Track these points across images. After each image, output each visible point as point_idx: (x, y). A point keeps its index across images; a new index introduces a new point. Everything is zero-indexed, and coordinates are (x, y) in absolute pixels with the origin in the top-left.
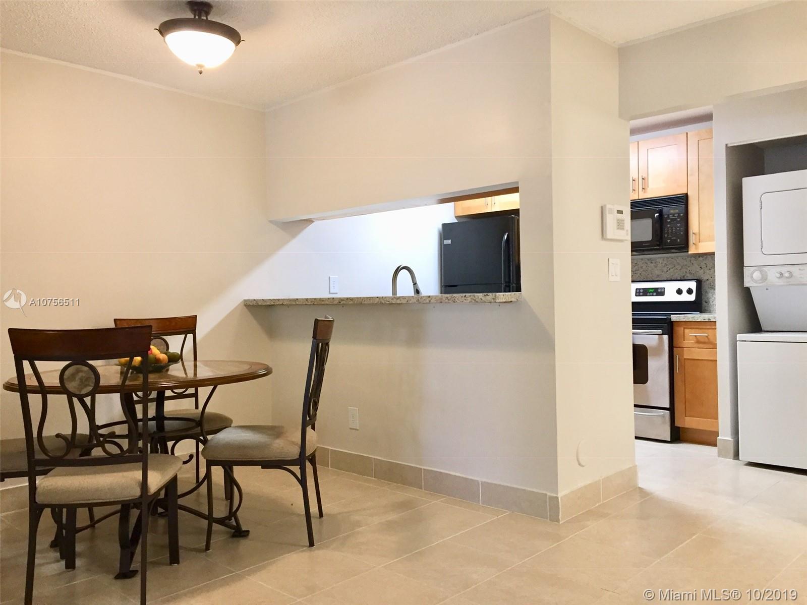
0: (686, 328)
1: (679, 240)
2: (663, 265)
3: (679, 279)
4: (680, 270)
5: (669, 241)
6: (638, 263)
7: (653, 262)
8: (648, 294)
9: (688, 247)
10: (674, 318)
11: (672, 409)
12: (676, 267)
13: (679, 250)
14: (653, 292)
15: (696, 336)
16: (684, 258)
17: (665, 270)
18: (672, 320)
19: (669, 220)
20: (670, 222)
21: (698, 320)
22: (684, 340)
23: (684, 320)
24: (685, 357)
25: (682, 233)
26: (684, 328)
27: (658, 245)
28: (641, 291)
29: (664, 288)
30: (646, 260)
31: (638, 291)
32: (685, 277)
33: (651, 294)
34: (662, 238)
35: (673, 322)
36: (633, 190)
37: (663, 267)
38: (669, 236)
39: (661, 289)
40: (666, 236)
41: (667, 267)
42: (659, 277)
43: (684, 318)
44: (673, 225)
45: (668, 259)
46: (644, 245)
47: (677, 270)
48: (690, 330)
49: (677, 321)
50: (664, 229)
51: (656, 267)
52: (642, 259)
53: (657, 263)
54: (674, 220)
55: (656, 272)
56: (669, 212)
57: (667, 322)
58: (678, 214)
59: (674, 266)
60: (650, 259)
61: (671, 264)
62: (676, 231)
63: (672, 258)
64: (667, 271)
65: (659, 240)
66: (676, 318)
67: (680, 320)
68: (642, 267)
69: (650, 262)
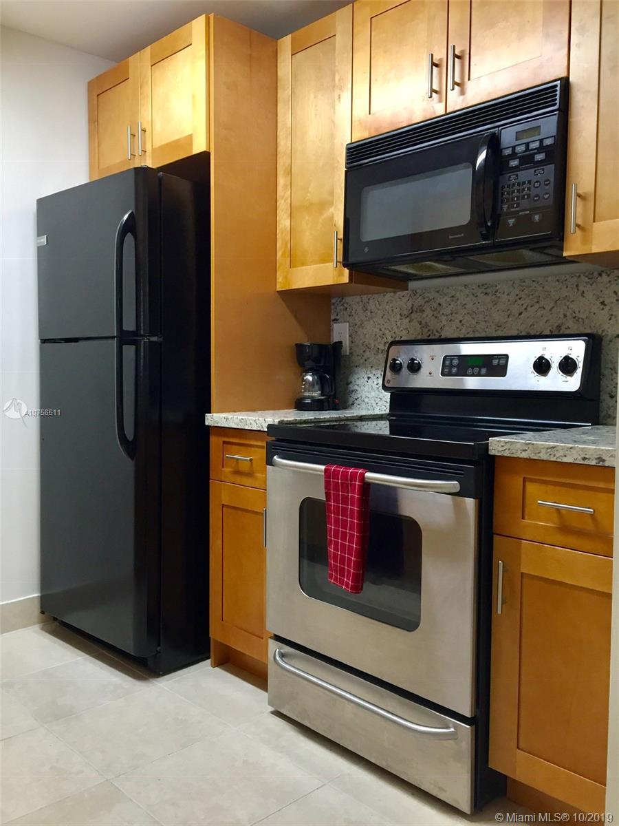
0: (532, 481)
1: (537, 217)
2: (512, 298)
3: (548, 333)
5: (511, 222)
6: (458, 295)
7: (489, 291)
8: (470, 371)
9: (562, 239)
10: (498, 445)
11: (480, 722)
12: (541, 304)
13: (542, 250)
14: (480, 368)
15: (558, 510)
16: (563, 278)
17: (515, 309)
18: (492, 453)
19: (514, 163)
20: (516, 167)
21: (565, 460)
22: (523, 518)
23: (524, 455)
24: (524, 570)
25: (546, 196)
26: (525, 480)
27: (484, 237)
28: (455, 362)
29: (506, 357)
30: (474, 286)
31: (447, 363)
32: (563, 328)
33: (476, 370)
34: (497, 217)
35: (494, 457)
36: (433, 91)
37: (511, 304)
38: (514, 208)
39: (500, 359)
40: (505, 207)
41: (520, 302)
42: (500, 328)
43: (526, 450)
44: (524, 175)
45: (524, 282)
46: (451, 237)
47: (545, 311)
48: (543, 487)
49: (505, 455)
50: (503, 187)
51: (496, 304)
52: (466, 285)
53: (498, 293)
54: (527, 159)
55: (494, 315)
56: (516, 140)
57: (477, 458)
58: (541, 141)
59: (536, 301)
60: (483, 285)
61: (529, 296)
62: (530, 191)
63: (533, 281)
64: (520, 314)
65: (487, 220)
66: (503, 446)
67: (512, 456)
68: (465, 304)
69: (482, 293)
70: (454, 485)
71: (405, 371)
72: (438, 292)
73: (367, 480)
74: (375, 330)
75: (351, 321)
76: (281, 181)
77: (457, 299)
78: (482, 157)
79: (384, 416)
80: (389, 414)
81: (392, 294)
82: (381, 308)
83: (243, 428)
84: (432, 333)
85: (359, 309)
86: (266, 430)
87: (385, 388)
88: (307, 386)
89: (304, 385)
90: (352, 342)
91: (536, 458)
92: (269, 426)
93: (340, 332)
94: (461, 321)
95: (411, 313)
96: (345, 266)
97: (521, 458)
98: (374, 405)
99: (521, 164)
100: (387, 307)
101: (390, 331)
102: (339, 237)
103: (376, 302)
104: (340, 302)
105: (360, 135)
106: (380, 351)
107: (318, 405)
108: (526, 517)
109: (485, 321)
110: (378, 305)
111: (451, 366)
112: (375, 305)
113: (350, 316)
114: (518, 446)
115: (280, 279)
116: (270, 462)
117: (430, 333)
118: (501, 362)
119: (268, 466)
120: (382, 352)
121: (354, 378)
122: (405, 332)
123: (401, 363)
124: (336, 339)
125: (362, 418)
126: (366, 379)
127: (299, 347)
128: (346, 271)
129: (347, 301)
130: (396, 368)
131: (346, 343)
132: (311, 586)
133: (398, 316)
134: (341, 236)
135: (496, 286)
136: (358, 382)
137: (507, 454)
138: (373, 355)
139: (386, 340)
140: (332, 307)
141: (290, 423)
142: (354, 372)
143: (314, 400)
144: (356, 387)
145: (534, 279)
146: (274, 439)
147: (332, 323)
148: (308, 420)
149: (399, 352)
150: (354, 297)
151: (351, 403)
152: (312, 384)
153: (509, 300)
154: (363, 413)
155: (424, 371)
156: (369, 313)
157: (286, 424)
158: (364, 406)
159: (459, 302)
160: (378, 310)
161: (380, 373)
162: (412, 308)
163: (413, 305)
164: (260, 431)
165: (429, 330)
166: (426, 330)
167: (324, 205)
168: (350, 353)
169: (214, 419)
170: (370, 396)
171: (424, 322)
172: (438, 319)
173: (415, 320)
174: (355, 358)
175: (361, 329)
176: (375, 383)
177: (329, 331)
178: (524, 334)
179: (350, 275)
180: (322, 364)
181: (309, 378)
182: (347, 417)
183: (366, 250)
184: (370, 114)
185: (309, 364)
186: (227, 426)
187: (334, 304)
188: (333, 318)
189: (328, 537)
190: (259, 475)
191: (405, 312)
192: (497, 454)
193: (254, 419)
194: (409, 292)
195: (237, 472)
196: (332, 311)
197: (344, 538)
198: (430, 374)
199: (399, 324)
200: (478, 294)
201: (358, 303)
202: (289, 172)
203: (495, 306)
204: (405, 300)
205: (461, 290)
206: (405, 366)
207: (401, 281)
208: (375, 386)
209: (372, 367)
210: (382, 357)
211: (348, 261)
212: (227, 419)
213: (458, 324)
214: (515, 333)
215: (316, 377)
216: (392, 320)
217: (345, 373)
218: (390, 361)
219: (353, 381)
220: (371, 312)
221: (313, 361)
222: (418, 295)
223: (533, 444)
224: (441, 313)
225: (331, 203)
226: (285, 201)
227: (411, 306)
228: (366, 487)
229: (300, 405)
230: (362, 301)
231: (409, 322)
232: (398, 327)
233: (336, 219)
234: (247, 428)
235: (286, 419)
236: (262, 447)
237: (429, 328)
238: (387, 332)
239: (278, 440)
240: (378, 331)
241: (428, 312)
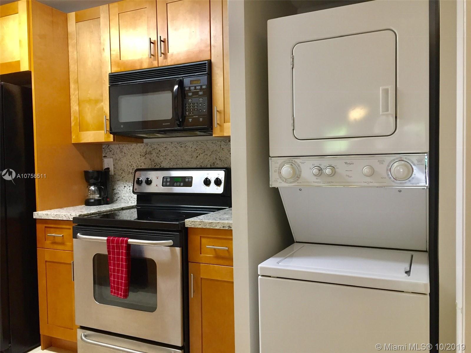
0: (204, 237)
1: (201, 119)
2: (193, 149)
3: (209, 166)
4: (210, 156)
5: (190, 120)
6: (168, 147)
7: (182, 145)
8: (175, 184)
9: (212, 129)
10: (189, 222)
11: (186, 348)
12: (206, 153)
13: (205, 132)
14: (180, 182)
15: (215, 249)
16: (214, 142)
17: (195, 155)
18: (186, 226)
19: (190, 94)
20: (191, 96)
21: (216, 228)
23: (200, 227)
24: (201, 277)
25: (204, 110)
26: (201, 237)
27: (179, 126)
28: (169, 180)
29: (192, 178)
30: (176, 143)
31: (165, 180)
32: (215, 164)
33: (178, 184)
34: (184, 117)
35: (187, 228)
36: (151, 55)
37: (192, 152)
38: (191, 114)
39: (189, 178)
40: (187, 113)
41: (197, 151)
42: (188, 163)
43: (201, 225)
44: (195, 100)
45: (198, 142)
46: (163, 124)
47: (207, 156)
48: (209, 240)
49: (192, 227)
50: (186, 104)
51: (186, 152)
52: (172, 142)
53: (186, 147)
54: (195, 93)
55: (185, 157)
56: (191, 84)
57: (180, 229)
58: (201, 86)
59: (204, 151)
60: (179, 143)
61: (200, 149)
62: (198, 107)
63: (202, 142)
64: (197, 157)
65: (180, 118)
66: (191, 223)
67: (195, 227)
68: (172, 151)
69: (179, 146)
70: (170, 242)
71: (144, 183)
72: (158, 145)
73: (129, 243)
74: (127, 162)
75: (114, 157)
76: (72, 86)
77: (168, 149)
78: (176, 87)
79: (134, 206)
80: (136, 206)
81: (135, 145)
82: (130, 151)
83: (57, 219)
84: (157, 165)
85: (118, 151)
86: (72, 220)
87: (134, 192)
88: (91, 192)
89: (89, 192)
90: (115, 168)
91: (205, 227)
92: (74, 218)
93: (108, 163)
94: (170, 160)
95: (146, 154)
96: (111, 133)
97: (199, 228)
98: (128, 200)
99: (193, 95)
100: (133, 151)
101: (135, 163)
102: (107, 118)
103: (127, 148)
104: (107, 147)
105: (115, 70)
106: (130, 173)
107: (98, 203)
108: (202, 253)
109: (181, 160)
110: (128, 150)
111: (167, 182)
112: (127, 150)
113: (113, 154)
114: (197, 223)
115: (74, 137)
116: (75, 236)
117: (155, 164)
118: (189, 180)
119: (74, 239)
120: (131, 174)
121: (116, 187)
122: (143, 164)
123: (142, 180)
124: (106, 166)
125: (123, 209)
126: (124, 187)
127: (86, 173)
128: (112, 136)
129: (111, 147)
130: (139, 182)
131: (112, 169)
132: (100, 298)
133: (139, 156)
134: (108, 118)
135: (186, 144)
136: (119, 189)
137: (193, 226)
138: (127, 175)
139: (133, 168)
140: (103, 150)
141: (85, 215)
142: (117, 183)
143: (95, 200)
144: (118, 191)
145: (202, 141)
146: (77, 224)
147: (103, 158)
148: (94, 213)
149: (140, 175)
150: (115, 145)
151: (115, 199)
152: (94, 192)
153: (192, 151)
154: (123, 205)
155: (153, 184)
156: (123, 154)
157: (83, 216)
158: (122, 201)
159: (169, 150)
160: (129, 152)
161: (131, 184)
162: (146, 152)
163: (146, 151)
164: (68, 220)
165: (155, 163)
166: (153, 163)
167: (97, 101)
168: (114, 174)
169: (38, 214)
170: (126, 196)
171: (152, 159)
172: (159, 158)
173: (148, 158)
174: (117, 177)
175: (119, 161)
176: (129, 189)
177: (102, 162)
178: (199, 167)
179: (114, 138)
180: (99, 180)
181: (92, 188)
182: (115, 209)
183: (122, 126)
184: (120, 60)
185: (92, 181)
186: (48, 219)
187: (104, 148)
188: (104, 155)
189: (110, 273)
190: (68, 244)
191: (143, 154)
192: (189, 227)
193: (64, 214)
194: (144, 144)
195: (54, 243)
196: (103, 152)
197: (118, 272)
198: (157, 185)
199: (139, 160)
200: (178, 147)
201: (117, 149)
202: (77, 82)
203: (186, 153)
204: (142, 148)
205: (170, 145)
206: (144, 181)
207: (140, 140)
208: (128, 190)
209: (126, 181)
210: (132, 176)
211: (112, 131)
212: (47, 215)
213: (169, 161)
214: (195, 166)
215: (96, 188)
216: (136, 157)
217: (111, 184)
218: (136, 179)
219: (116, 188)
220: (125, 153)
221: (94, 179)
222: (148, 146)
223: (203, 222)
224: (161, 155)
225: (102, 101)
226: (75, 96)
227: (145, 151)
228: (129, 246)
229: (88, 203)
230: (119, 148)
231: (145, 159)
232: (139, 161)
233: (104, 109)
234: (60, 219)
235: (82, 213)
236: (70, 229)
237: (155, 162)
238: (133, 163)
239: (79, 225)
240: (129, 163)
241: (154, 154)
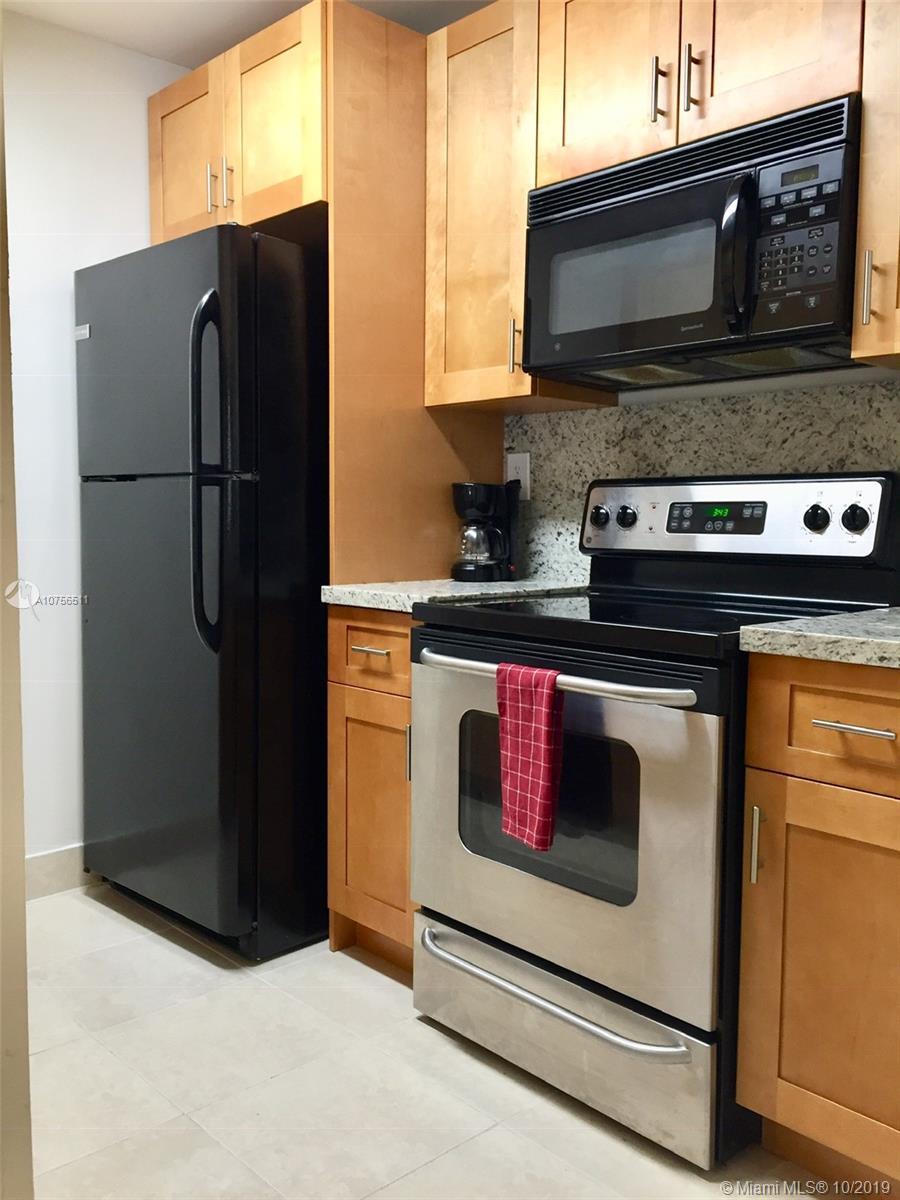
0: (804, 690)
1: (812, 301)
2: (772, 418)
3: (824, 469)
4: (830, 436)
5: (774, 307)
6: (692, 413)
7: (738, 407)
8: (709, 526)
9: (849, 332)
10: (753, 637)
11: (724, 1038)
12: (816, 428)
13: (817, 348)
14: (724, 520)
15: (843, 733)
16: (848, 389)
17: (777, 435)
18: (744, 648)
19: (779, 219)
20: (782, 225)
21: (853, 660)
22: (790, 744)
23: (792, 652)
24: (790, 820)
25: (827, 269)
26: (793, 689)
27: (733, 329)
28: (688, 512)
29: (764, 505)
30: (716, 401)
31: (676, 513)
33: (719, 525)
34: (752, 299)
35: (747, 654)
36: (658, 111)
37: (770, 427)
38: (778, 286)
39: (753, 507)
40: (765, 285)
41: (784, 424)
42: (754, 463)
43: (795, 645)
44: (793, 238)
45: (791, 394)
46: (683, 329)
47: (821, 437)
48: (821, 700)
49: (765, 651)
50: (762, 255)
51: (748, 427)
52: (704, 399)
53: (752, 410)
54: (798, 214)
55: (746, 444)
56: (782, 186)
57: (721, 656)
58: (820, 187)
59: (808, 422)
60: (729, 399)
61: (798, 414)
62: (802, 261)
63: (804, 393)
64: (784, 442)
65: (738, 304)
66: (760, 639)
67: (775, 652)
68: (703, 427)
69: (728, 410)
70: (688, 695)
71: (613, 524)
72: (662, 409)
73: (559, 686)
74: (569, 463)
75: (533, 449)
76: (433, 244)
77: (692, 419)
78: (731, 209)
79: (582, 591)
80: (589, 588)
81: (594, 411)
82: (578, 431)
83: (376, 607)
84: (653, 469)
85: (546, 433)
86: (411, 611)
87: (582, 548)
88: (469, 545)
89: (465, 544)
90: (535, 481)
91: (810, 656)
92: (416, 606)
93: (518, 467)
94: (696, 452)
95: (623, 439)
96: (525, 370)
97: (788, 657)
98: (567, 574)
99: (788, 220)
100: (587, 431)
101: (591, 466)
102: (516, 328)
103: (571, 423)
104: (517, 422)
105: (550, 177)
106: (576, 495)
107: (485, 574)
108: (794, 742)
109: (732, 452)
110: (573, 428)
111: (682, 518)
112: (569, 427)
113: (531, 442)
114: (784, 639)
115: (429, 388)
116: (416, 658)
117: (650, 468)
118: (755, 512)
119: (413, 664)
120: (579, 497)
121: (536, 535)
122: (613, 468)
123: (607, 513)
124: (511, 476)
125: (549, 594)
126: (556, 535)
127: (458, 489)
128: (528, 378)
129: (528, 422)
130: (600, 520)
131: (526, 482)
132: (478, 837)
133: (603, 443)
134: (520, 326)
135: (749, 401)
136: (543, 540)
137: (766, 650)
138: (565, 500)
139: (584, 479)
140: (506, 429)
141: (445, 600)
142: (538, 523)
143: (478, 567)
144: (540, 547)
145: (805, 390)
146: (422, 623)
147: (505, 452)
148: (471, 596)
149: (605, 497)
150: (538, 415)
151: (532, 570)
152: (476, 543)
153: (768, 421)
154: (552, 585)
155: (642, 523)
156: (560, 439)
157: (440, 602)
158: (551, 574)
159: (694, 423)
160: (574, 434)
161: (575, 527)
162: (623, 432)
163: (625, 428)
164: (401, 612)
165: (648, 465)
166: (644, 465)
167: (495, 280)
168: (533, 498)
169: (331, 594)
170: (561, 561)
171: (641, 452)
172: (663, 448)
173: (627, 451)
174: (539, 505)
175: (548, 462)
176: (569, 541)
177: (501, 465)
178: (789, 471)
179: (534, 383)
180: (490, 514)
181: (472, 533)
182: (528, 593)
183: (558, 347)
184: (564, 145)
185: (472, 513)
186: (352, 604)
187: (508, 426)
188: (506, 445)
189: (503, 769)
190: (400, 676)
191: (613, 438)
192: (752, 650)
193: (393, 594)
194: (620, 409)
195: (367, 671)
196: (506, 436)
197: (525, 771)
198: (651, 529)
199: (604, 456)
200: (722, 412)
201: (544, 424)
202: (444, 230)
203: (748, 430)
204: (613, 419)
205: (697, 407)
206: (613, 517)
207: (607, 393)
208: (568, 545)
209: (564, 519)
210: (578, 503)
211: (528, 363)
212: (353, 594)
213: (692, 456)
214: (777, 470)
215: (482, 533)
216: (594, 449)
217: (523, 526)
218: (591, 509)
219: (536, 538)
220: (563, 438)
221: (478, 509)
222: (632, 413)
223: (805, 636)
224: (667, 439)
225: (506, 278)
226: (437, 273)
227: (622, 429)
228: (558, 696)
229: (459, 574)
230: (549, 421)
231: (620, 452)
232: (603, 460)
233: (512, 300)
234: (382, 607)
235: (439, 595)
236: (406, 636)
237: (648, 461)
238: (586, 466)
239: (428, 626)
240: (573, 465)
241: (648, 438)
